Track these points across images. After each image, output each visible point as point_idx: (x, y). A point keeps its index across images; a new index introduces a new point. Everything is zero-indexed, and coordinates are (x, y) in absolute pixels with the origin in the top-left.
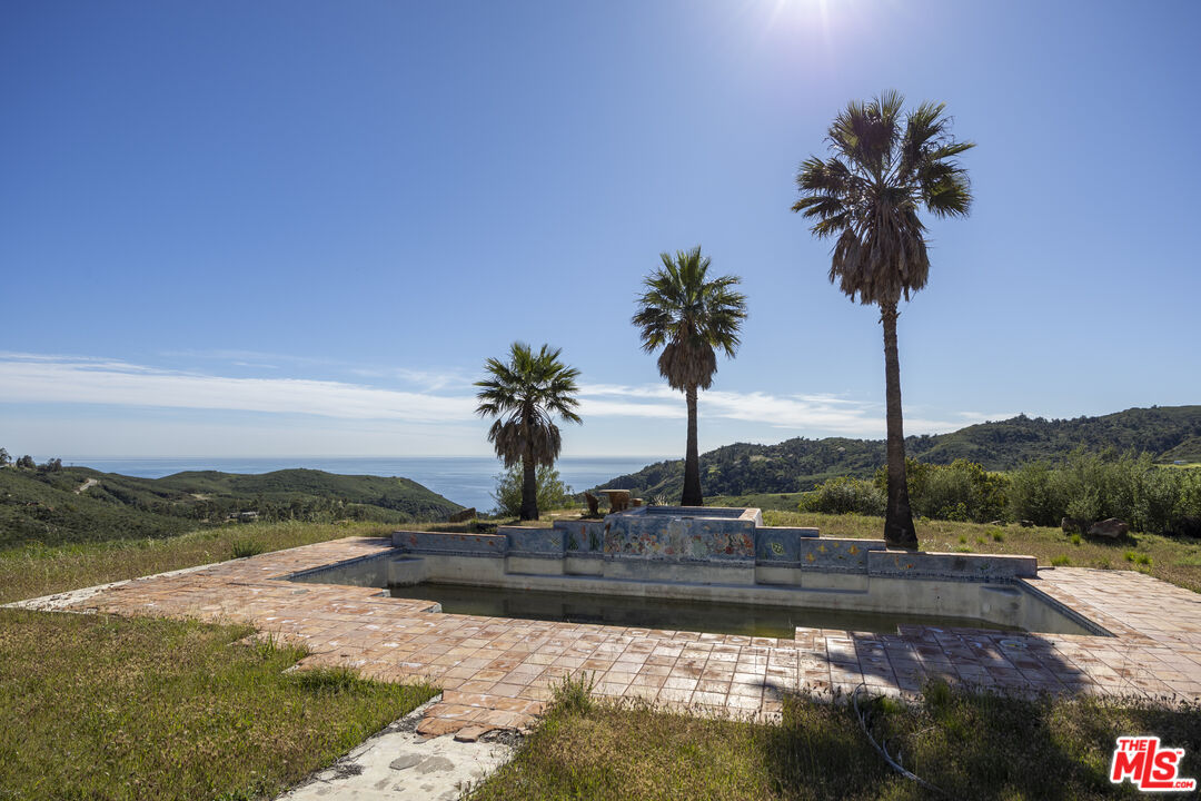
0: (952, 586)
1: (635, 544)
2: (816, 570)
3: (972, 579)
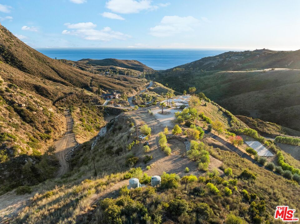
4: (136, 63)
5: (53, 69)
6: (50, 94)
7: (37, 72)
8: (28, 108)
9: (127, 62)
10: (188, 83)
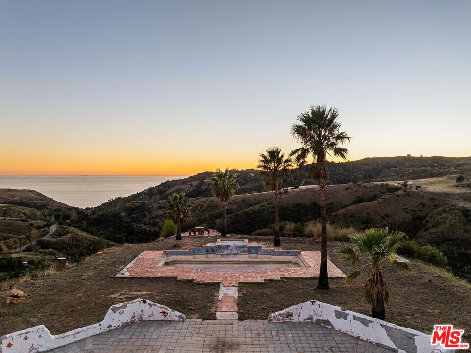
0: (286, 257)
1: (223, 251)
2: (261, 255)
3: (290, 255)
10: (142, 224)
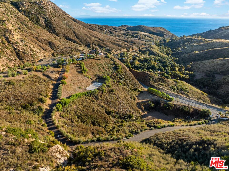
4: (161, 30)
5: (74, 32)
6: (55, 47)
7: (62, 33)
8: (23, 52)
9: (153, 28)
